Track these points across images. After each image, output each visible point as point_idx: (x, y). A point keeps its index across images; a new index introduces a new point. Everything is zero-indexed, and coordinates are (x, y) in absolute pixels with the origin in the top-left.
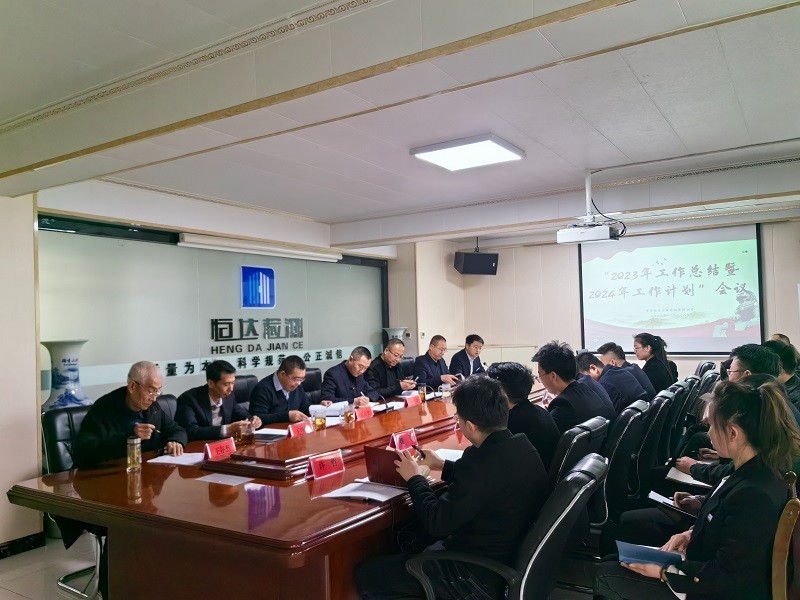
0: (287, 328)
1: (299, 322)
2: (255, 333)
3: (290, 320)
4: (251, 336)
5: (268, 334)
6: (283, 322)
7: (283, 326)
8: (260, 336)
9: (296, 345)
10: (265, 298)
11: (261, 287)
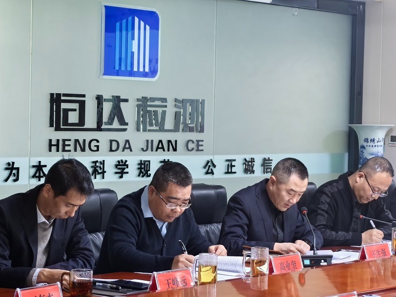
0: (177, 115)
1: (197, 106)
2: (122, 121)
3: (183, 101)
4: (116, 124)
5: (144, 123)
6: (170, 103)
7: (170, 111)
8: (131, 127)
9: (191, 146)
10: (141, 63)
11: (135, 43)
